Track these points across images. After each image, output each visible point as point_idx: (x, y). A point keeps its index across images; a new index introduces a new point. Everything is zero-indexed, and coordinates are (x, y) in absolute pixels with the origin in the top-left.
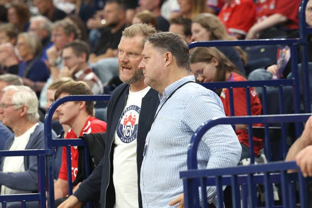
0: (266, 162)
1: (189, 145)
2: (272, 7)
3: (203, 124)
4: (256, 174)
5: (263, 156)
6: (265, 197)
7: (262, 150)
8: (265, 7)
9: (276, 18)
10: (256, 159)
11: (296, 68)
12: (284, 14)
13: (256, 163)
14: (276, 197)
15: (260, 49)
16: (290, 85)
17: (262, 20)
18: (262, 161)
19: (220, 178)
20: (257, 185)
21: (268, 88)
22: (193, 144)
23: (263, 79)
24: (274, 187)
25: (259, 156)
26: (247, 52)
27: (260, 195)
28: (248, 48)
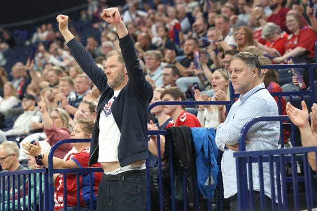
0: (292, 147)
1: (240, 135)
2: (295, 42)
3: (249, 121)
4: (285, 155)
5: (290, 143)
6: (291, 170)
7: (289, 139)
8: (291, 42)
9: (299, 50)
10: (285, 145)
11: (313, 83)
12: (303, 47)
13: (285, 148)
14: (299, 171)
15: (288, 71)
16: (309, 95)
17: (289, 51)
18: (289, 146)
19: (261, 157)
20: (286, 162)
21: (293, 97)
22: (242, 134)
23: (290, 91)
24: (297, 164)
25: (287, 143)
26: (279, 72)
27: (287, 169)
28: (280, 70)
